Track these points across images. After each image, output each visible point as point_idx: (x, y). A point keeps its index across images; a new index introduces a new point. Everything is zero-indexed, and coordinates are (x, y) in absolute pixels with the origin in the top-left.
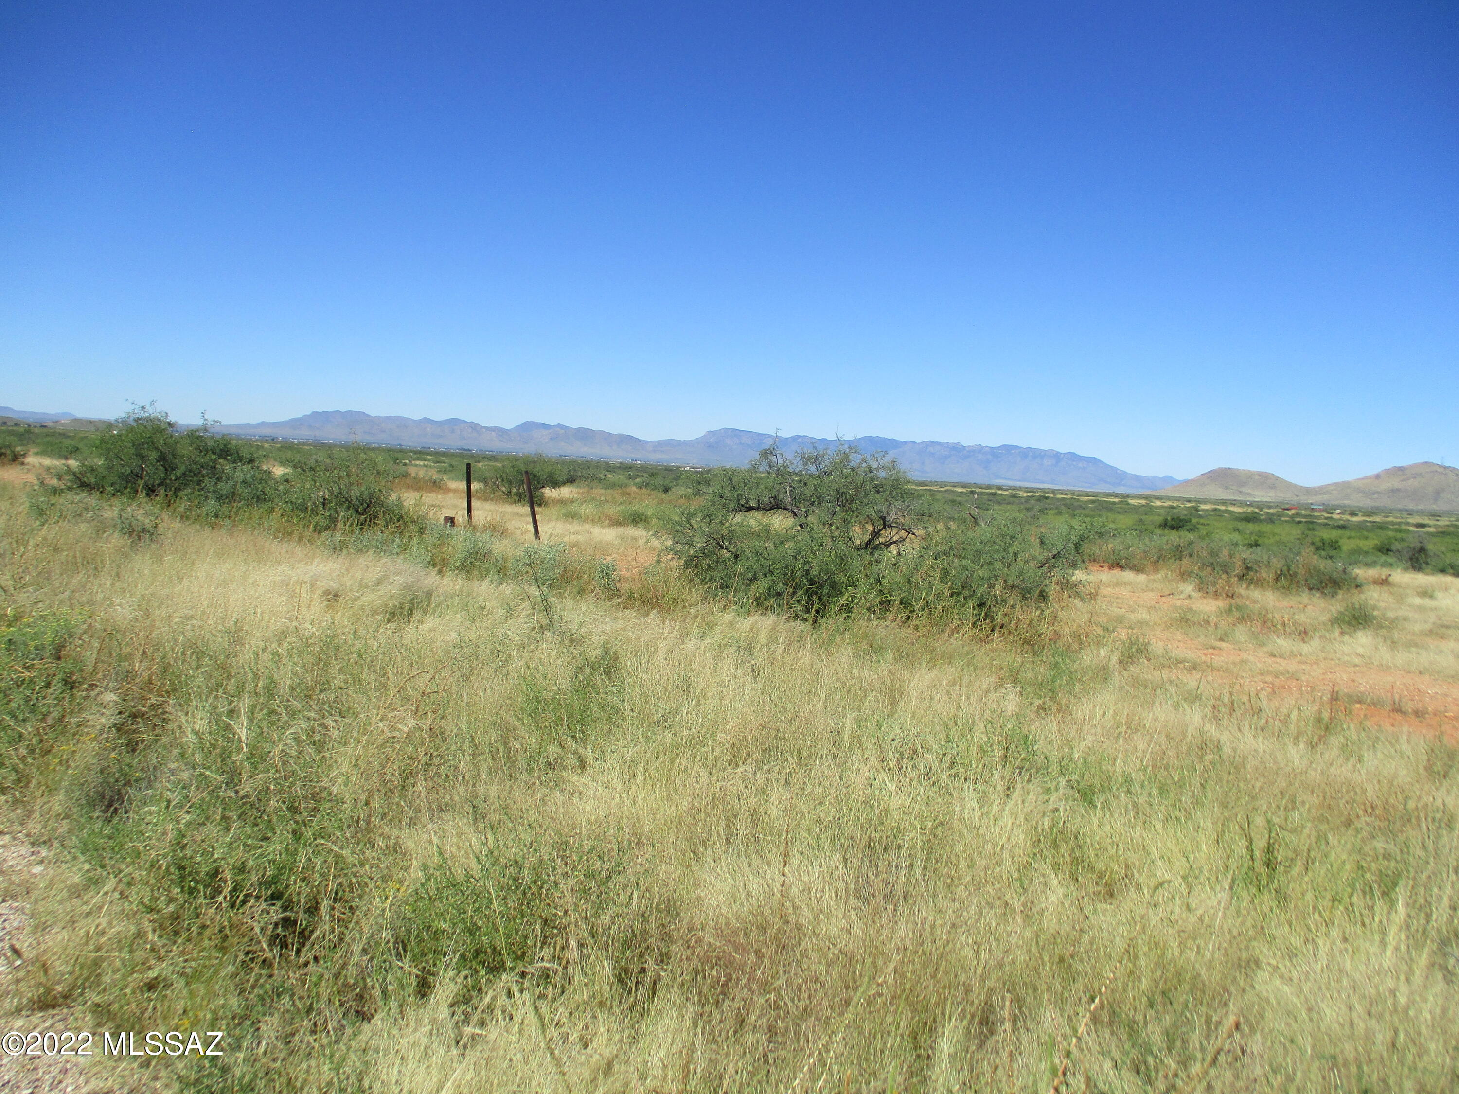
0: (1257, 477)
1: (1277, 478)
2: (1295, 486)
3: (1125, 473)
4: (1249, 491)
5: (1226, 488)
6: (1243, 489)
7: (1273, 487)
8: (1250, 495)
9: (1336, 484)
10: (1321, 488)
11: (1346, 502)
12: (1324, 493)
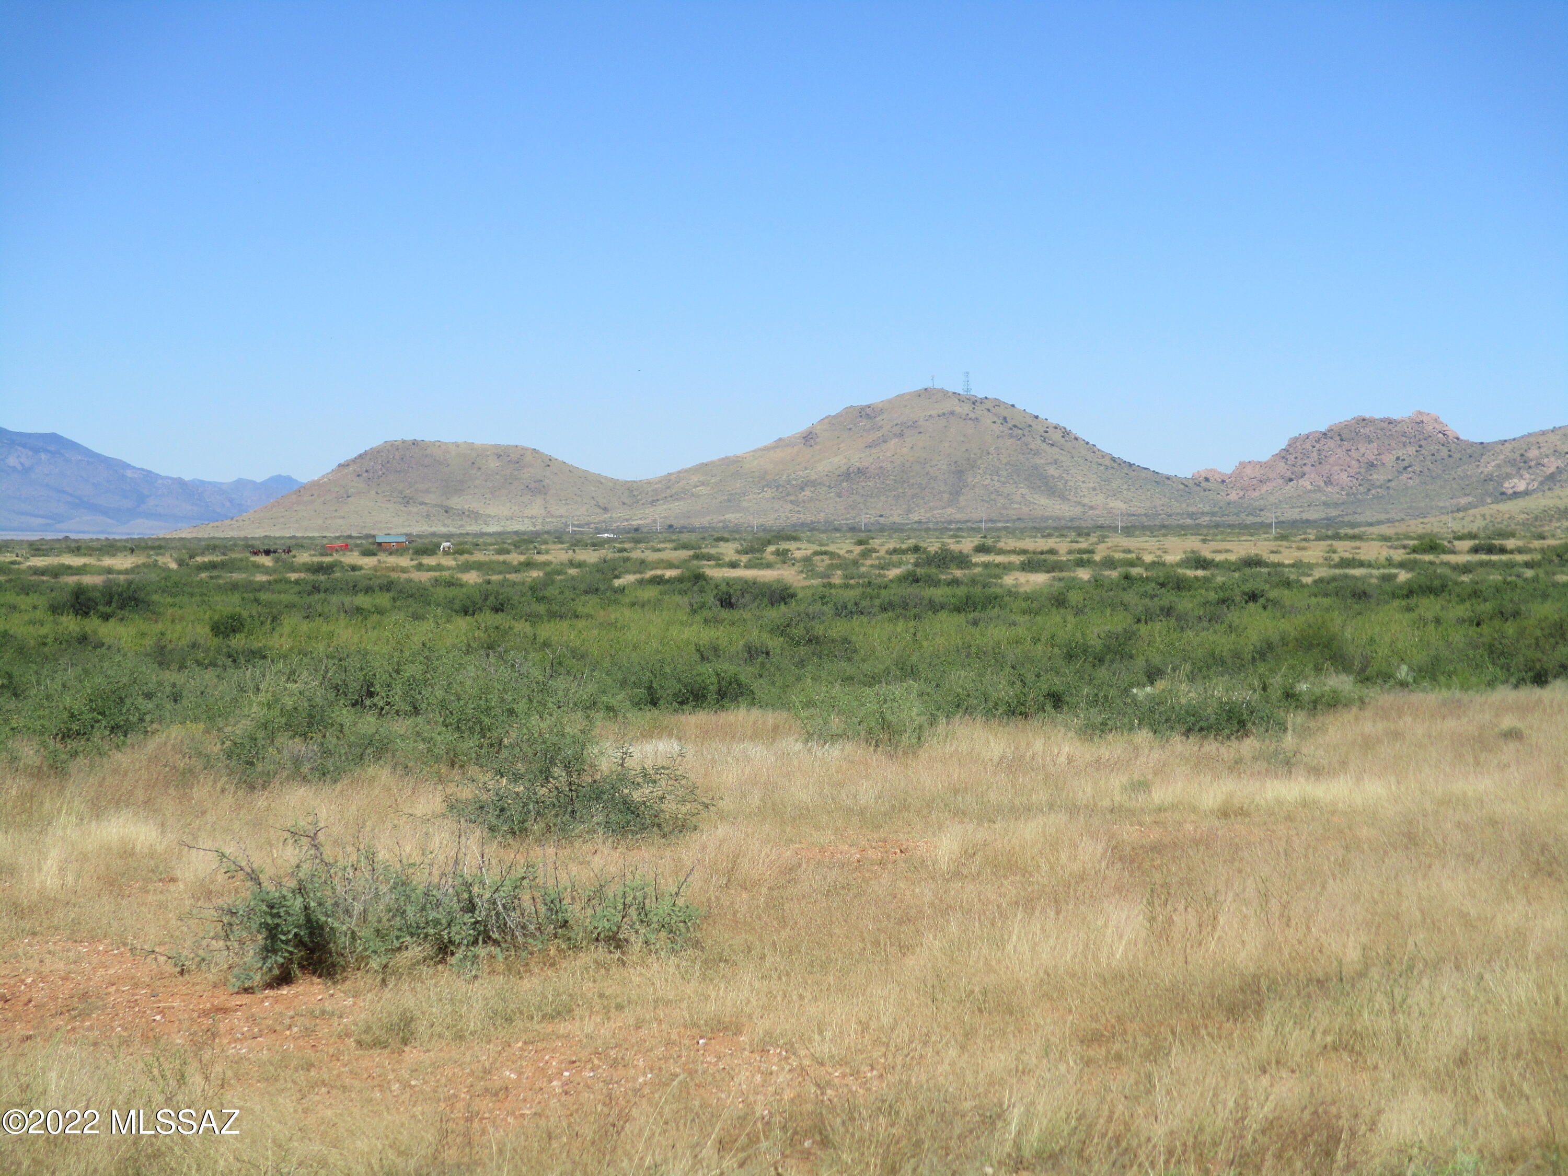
0: (493, 464)
1: (548, 462)
2: (599, 481)
3: (149, 477)
4: (475, 505)
5: (407, 501)
6: (456, 502)
7: (538, 489)
8: (475, 516)
9: (703, 468)
10: (668, 482)
11: (732, 517)
12: (675, 497)
